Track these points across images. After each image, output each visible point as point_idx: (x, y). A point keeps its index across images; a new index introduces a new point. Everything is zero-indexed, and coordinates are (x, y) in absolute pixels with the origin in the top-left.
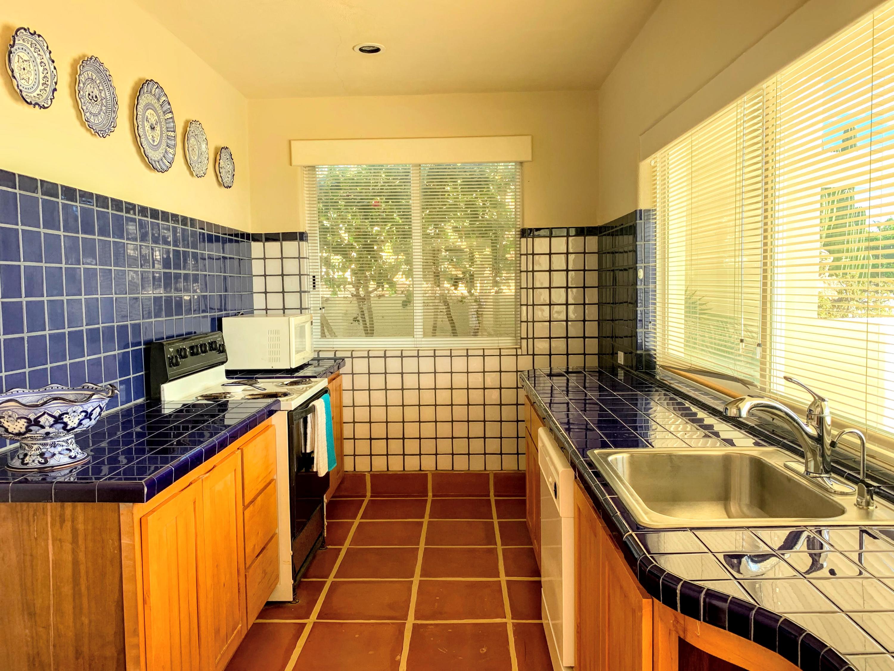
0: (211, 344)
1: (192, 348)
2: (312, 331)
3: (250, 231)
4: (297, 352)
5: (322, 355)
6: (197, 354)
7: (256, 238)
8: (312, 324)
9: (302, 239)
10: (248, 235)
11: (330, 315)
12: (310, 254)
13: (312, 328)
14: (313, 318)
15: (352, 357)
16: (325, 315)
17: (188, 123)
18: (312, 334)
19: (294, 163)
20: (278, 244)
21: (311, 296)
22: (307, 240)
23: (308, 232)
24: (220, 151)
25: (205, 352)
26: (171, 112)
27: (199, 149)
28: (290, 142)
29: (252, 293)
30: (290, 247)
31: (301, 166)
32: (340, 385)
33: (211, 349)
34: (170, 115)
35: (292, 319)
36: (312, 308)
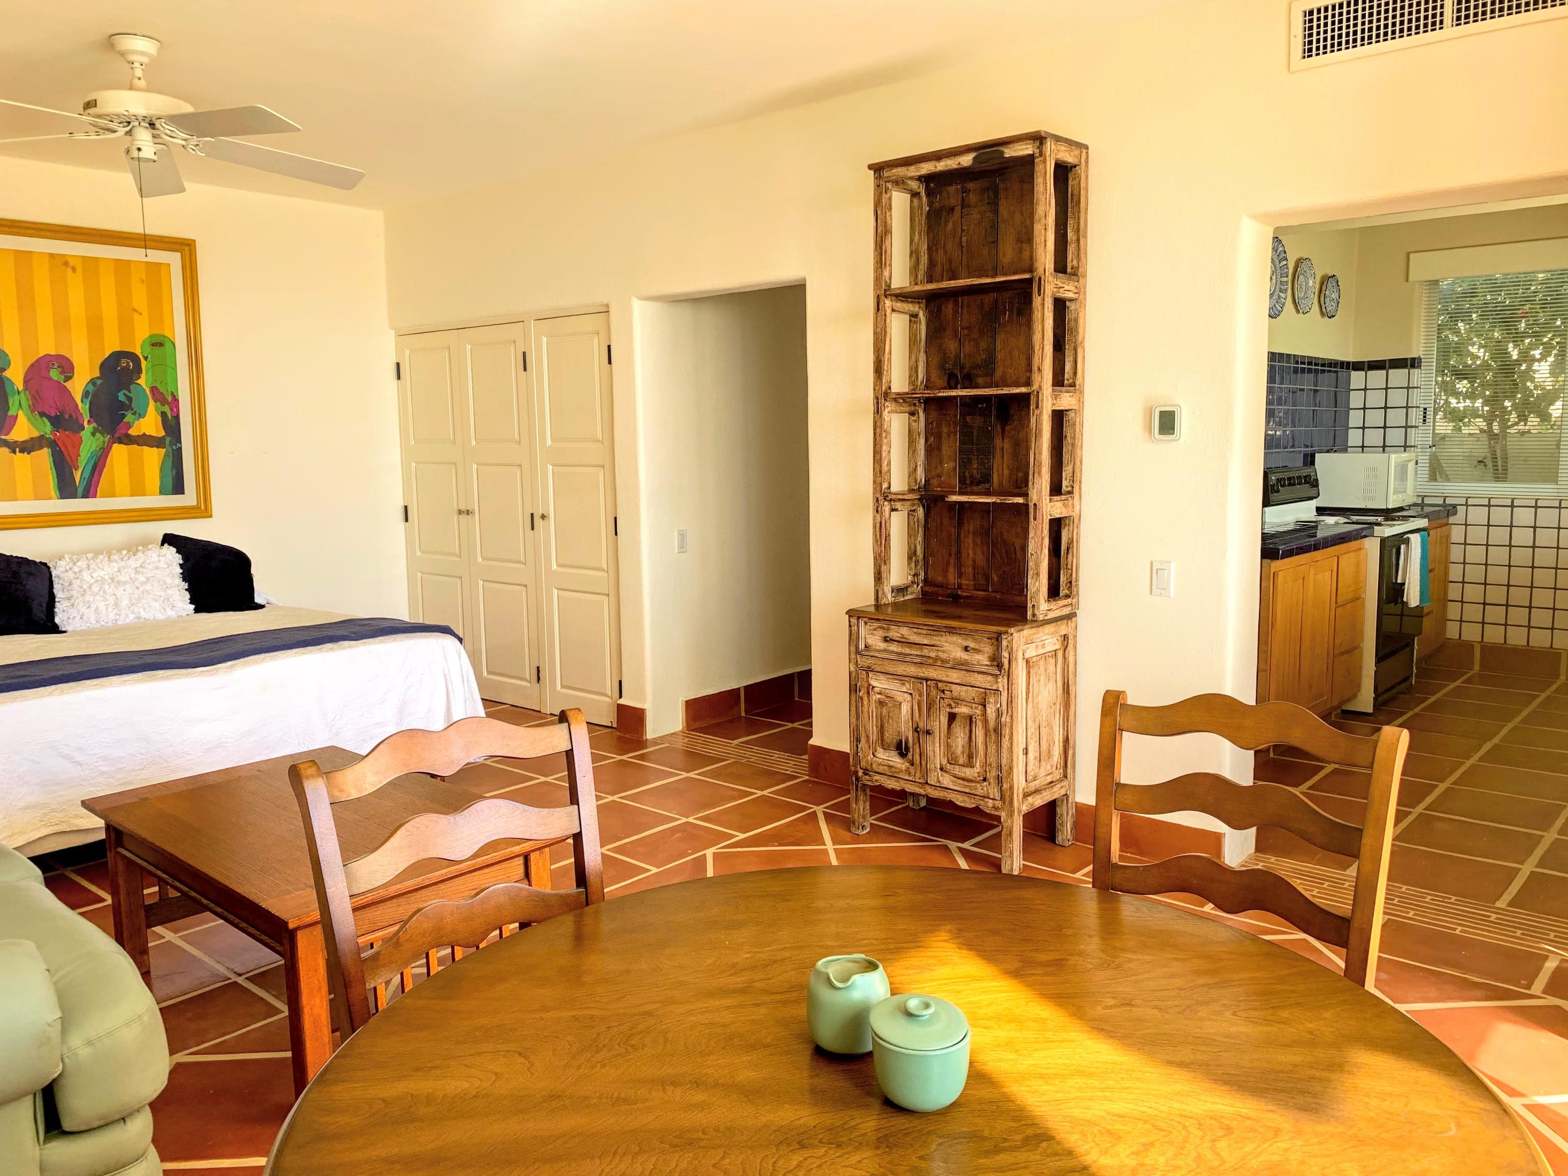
0: (1305, 477)
1: (1289, 479)
2: (1416, 472)
3: (1351, 359)
4: (1395, 492)
5: (1427, 501)
6: (1294, 484)
7: (1358, 366)
8: (1417, 463)
9: (1413, 366)
10: (1348, 363)
11: (1443, 454)
12: (1423, 383)
13: (1416, 468)
14: (1420, 458)
15: (1467, 505)
16: (1437, 454)
17: (1299, 262)
18: (1416, 475)
19: (1411, 278)
20: (1384, 372)
21: (1420, 432)
22: (1419, 367)
23: (1422, 357)
24: (1326, 280)
25: (1300, 484)
26: (1286, 259)
27: (1307, 284)
28: (1408, 254)
29: (1348, 428)
30: (1398, 376)
31: (1420, 282)
32: (1448, 536)
33: (1306, 482)
34: (1285, 262)
35: (1393, 456)
36: (1419, 446)
